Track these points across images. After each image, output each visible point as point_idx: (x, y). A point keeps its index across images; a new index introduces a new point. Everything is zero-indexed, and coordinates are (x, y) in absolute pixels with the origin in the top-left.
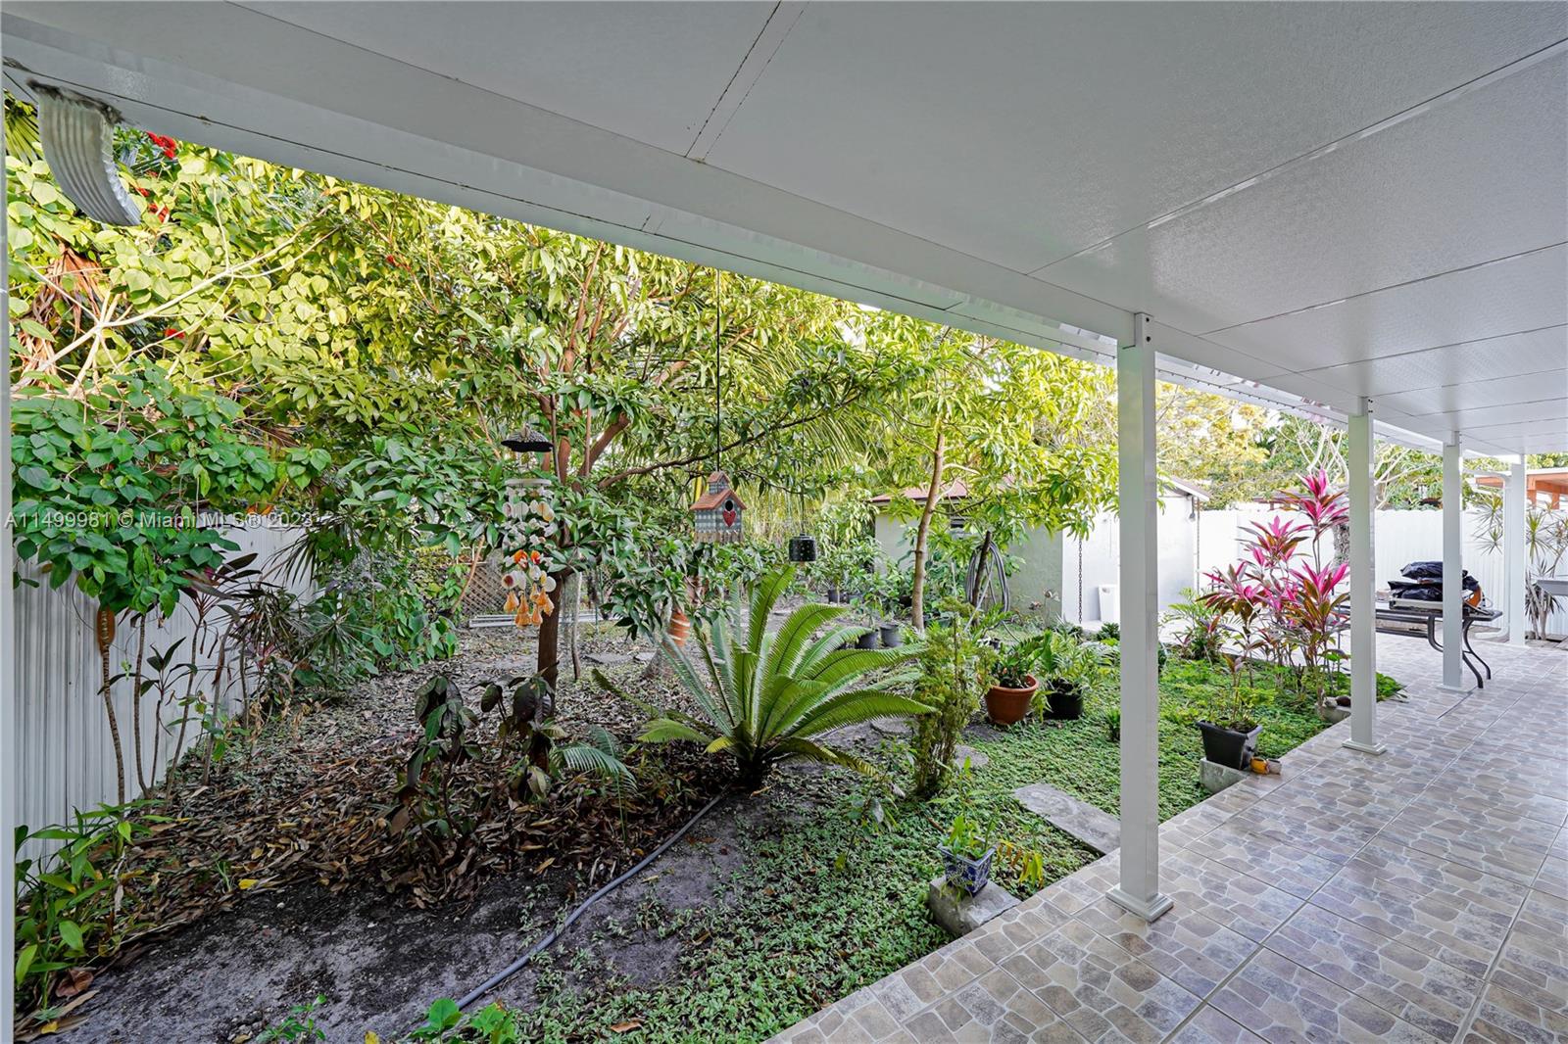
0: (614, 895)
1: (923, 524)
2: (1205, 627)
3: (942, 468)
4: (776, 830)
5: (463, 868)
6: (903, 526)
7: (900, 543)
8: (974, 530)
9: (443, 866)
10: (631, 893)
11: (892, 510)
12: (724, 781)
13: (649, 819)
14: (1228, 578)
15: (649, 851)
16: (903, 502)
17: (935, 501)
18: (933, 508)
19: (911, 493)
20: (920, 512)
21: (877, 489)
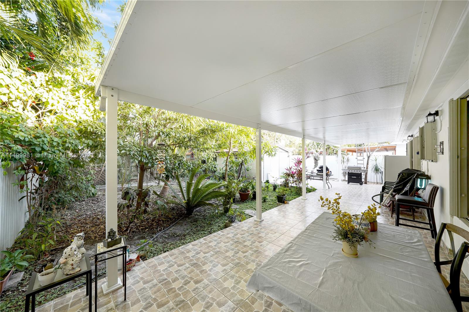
0: (164, 232)
1: (227, 158)
2: (286, 180)
3: (232, 145)
4: (196, 220)
5: (128, 231)
6: (224, 159)
7: (223, 163)
8: (240, 160)
9: (124, 232)
10: (167, 232)
11: (221, 155)
12: (183, 215)
13: (168, 221)
14: (289, 169)
15: (170, 226)
16: (223, 153)
17: (230, 153)
18: (230, 154)
19: (225, 150)
20: (227, 155)
21: (217, 149)
